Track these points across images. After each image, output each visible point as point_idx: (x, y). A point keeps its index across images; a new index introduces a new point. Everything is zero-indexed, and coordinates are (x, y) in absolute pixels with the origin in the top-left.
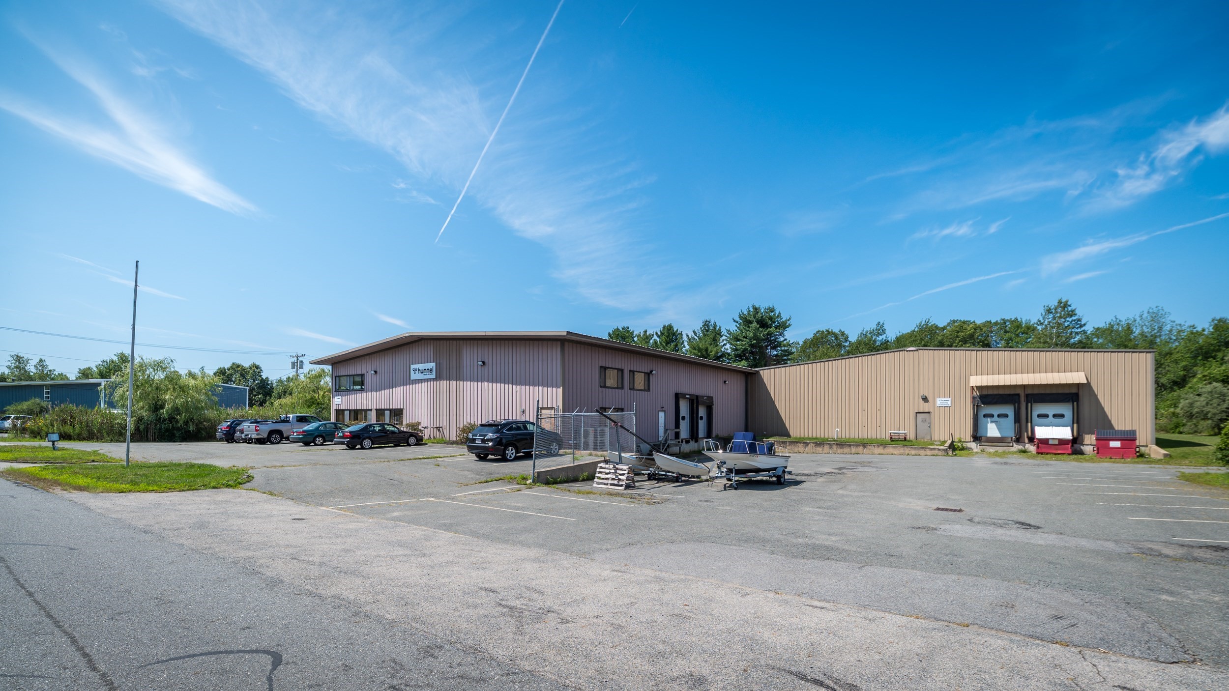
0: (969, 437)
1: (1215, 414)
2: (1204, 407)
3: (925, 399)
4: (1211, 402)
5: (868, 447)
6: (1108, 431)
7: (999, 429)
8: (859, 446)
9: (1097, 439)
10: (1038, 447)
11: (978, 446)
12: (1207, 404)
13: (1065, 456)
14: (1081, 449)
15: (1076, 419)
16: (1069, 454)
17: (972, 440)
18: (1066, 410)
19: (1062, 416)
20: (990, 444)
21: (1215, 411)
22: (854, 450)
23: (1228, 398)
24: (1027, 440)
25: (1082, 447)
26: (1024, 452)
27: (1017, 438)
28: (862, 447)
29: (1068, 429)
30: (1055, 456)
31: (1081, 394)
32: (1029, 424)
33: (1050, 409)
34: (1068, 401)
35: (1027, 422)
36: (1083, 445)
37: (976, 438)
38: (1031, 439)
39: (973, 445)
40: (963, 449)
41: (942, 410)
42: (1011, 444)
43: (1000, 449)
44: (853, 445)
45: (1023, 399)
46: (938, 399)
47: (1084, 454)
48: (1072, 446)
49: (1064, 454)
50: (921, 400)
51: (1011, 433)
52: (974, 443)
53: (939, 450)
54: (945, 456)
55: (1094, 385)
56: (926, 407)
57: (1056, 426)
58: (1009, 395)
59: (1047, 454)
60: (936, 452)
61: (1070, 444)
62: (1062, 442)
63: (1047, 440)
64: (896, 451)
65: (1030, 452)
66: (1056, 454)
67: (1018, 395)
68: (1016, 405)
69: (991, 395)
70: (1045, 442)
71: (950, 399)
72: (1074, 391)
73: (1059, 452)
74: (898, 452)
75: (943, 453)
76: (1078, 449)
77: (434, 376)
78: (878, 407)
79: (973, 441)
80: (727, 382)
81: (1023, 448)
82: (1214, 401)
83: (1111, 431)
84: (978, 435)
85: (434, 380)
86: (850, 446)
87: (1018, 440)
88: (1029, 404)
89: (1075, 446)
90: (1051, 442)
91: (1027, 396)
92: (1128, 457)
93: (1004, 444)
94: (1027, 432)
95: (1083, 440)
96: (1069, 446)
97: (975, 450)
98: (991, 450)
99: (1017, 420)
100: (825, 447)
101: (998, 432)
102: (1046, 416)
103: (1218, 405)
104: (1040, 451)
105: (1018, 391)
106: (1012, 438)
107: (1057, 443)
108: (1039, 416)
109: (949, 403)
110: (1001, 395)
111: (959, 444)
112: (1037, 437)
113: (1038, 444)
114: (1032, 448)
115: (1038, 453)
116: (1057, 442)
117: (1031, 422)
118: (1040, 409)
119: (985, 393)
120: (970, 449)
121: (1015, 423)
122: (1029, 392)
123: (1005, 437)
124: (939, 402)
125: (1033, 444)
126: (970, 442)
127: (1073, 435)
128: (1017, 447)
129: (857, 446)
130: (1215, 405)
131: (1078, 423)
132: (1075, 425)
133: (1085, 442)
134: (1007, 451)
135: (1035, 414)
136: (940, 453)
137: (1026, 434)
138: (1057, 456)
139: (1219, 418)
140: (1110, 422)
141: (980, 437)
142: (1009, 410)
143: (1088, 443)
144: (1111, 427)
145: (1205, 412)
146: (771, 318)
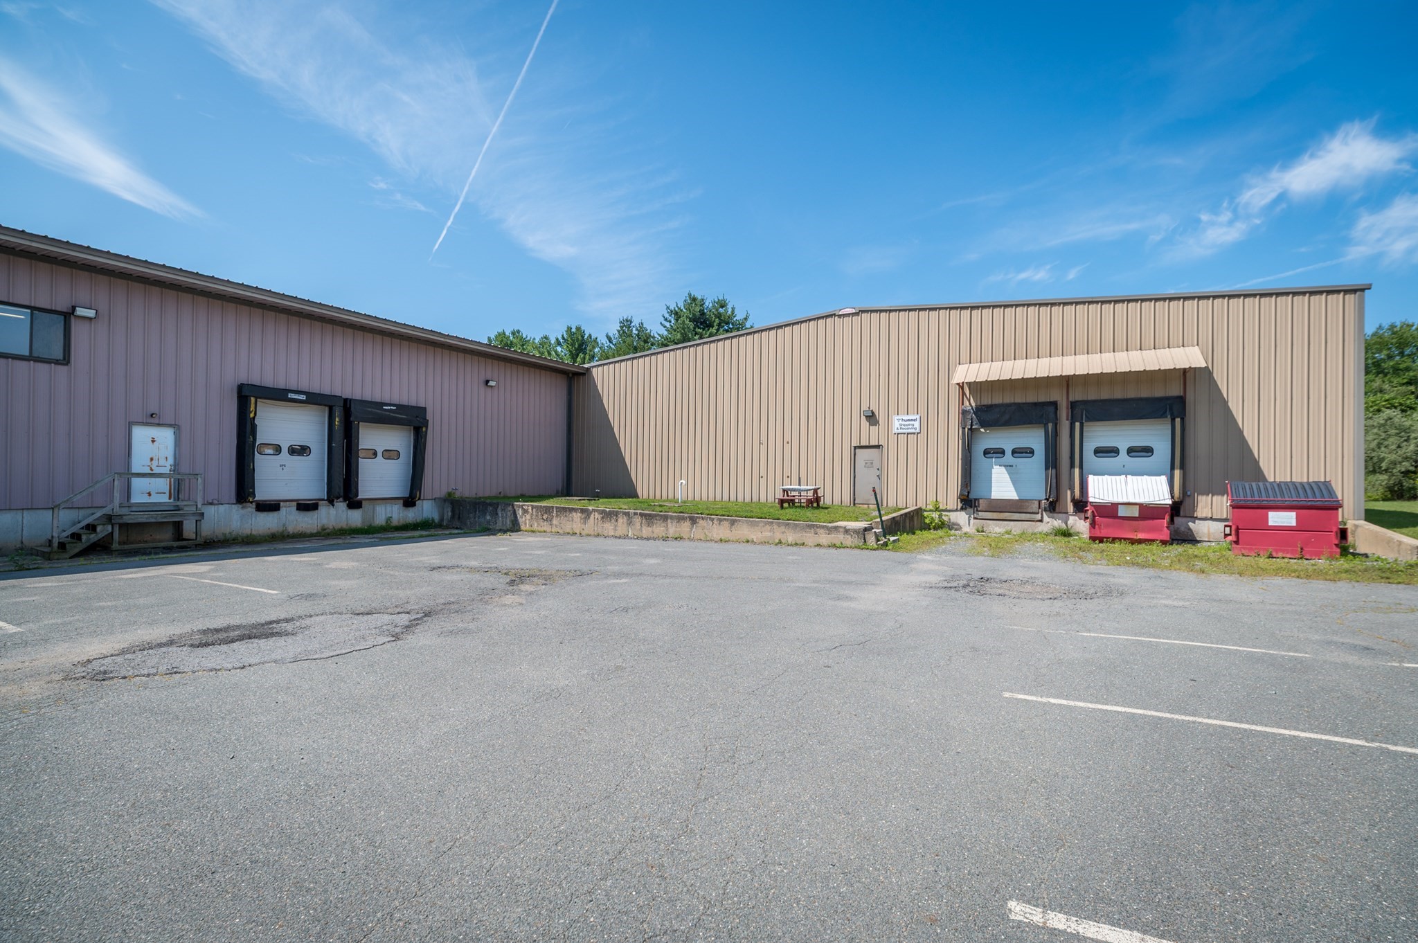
0: (953, 501)
1: (1394, 463)
2: (1373, 450)
3: (872, 418)
4: (1386, 443)
5: (701, 522)
6: (1254, 484)
7: (1014, 482)
8: (684, 519)
9: (1235, 506)
10: (1093, 525)
11: (972, 521)
12: (1379, 445)
13: (1154, 547)
14: (1190, 529)
15: (1181, 460)
16: (1164, 543)
17: (960, 505)
18: (1156, 435)
19: (1148, 451)
20: (995, 515)
21: (1393, 457)
22: (672, 528)
23: (1413, 435)
24: (1071, 508)
25: (1191, 524)
26: (1066, 534)
27: (1051, 503)
28: (688, 523)
29: (1163, 480)
30: (1130, 547)
31: (1190, 398)
32: (1077, 471)
33: (1122, 435)
34: (1163, 416)
35: (1072, 466)
36: (1194, 519)
37: (968, 502)
38: (1081, 505)
39: (961, 518)
40: (942, 525)
41: (902, 438)
42: (1039, 517)
43: (1017, 528)
44: (672, 518)
45: (1063, 413)
46: (896, 417)
47: (1199, 542)
48: (1172, 521)
49: (1151, 541)
50: (863, 418)
51: (1038, 491)
52: (963, 513)
53: (847, 531)
54: (858, 547)
55: (1219, 377)
56: (871, 435)
57: (1133, 475)
58: (1036, 404)
59: (1114, 540)
60: (839, 538)
61: (1167, 518)
62: (1148, 512)
63: (1115, 506)
64: (755, 535)
65: (1078, 534)
66: (1133, 542)
67: (1054, 404)
68: (1050, 425)
69: (996, 406)
70: (1108, 511)
71: (918, 417)
72: (1174, 391)
73: (1140, 536)
74: (759, 535)
75: (857, 541)
76: (1182, 529)
78: (787, 438)
79: (962, 509)
80: (491, 383)
81: (1064, 526)
82: (1391, 440)
83: (1261, 484)
84: (972, 496)
86: (665, 518)
87: (1053, 507)
88: (1077, 424)
89: (1177, 520)
90: (1122, 512)
91: (1073, 405)
92: (1318, 555)
93: (1023, 516)
94: (1072, 489)
95: (1194, 509)
96: (1165, 522)
97: (966, 529)
98: (996, 528)
99: (1052, 461)
100: (620, 520)
101: (1013, 489)
102: (1113, 451)
103: (1399, 447)
104: (1098, 535)
105: (1057, 395)
106: (1040, 502)
107: (1137, 515)
108: (1099, 451)
109: (917, 424)
110: (1018, 405)
111: (935, 515)
112: (1091, 500)
113: (1094, 516)
114: (1080, 525)
115: (1093, 539)
116: (1135, 512)
117: (1081, 467)
118: (1100, 435)
119: (986, 401)
120: (952, 526)
121: (1047, 468)
122: (1078, 395)
123: (1027, 500)
124: (897, 423)
125: (1082, 515)
126: (956, 510)
127: (1172, 497)
128: (1051, 523)
129: (680, 519)
130: (1394, 447)
131: (1183, 467)
132: (1177, 473)
133: (1199, 514)
134: (1030, 531)
135: (1089, 447)
136: (848, 540)
137: (1069, 492)
138: (1135, 547)
139: (1403, 470)
140: (1256, 463)
141: (975, 500)
142: (1034, 438)
143: (1204, 515)
144: (1259, 475)
145: (1375, 460)
146: (719, 316)
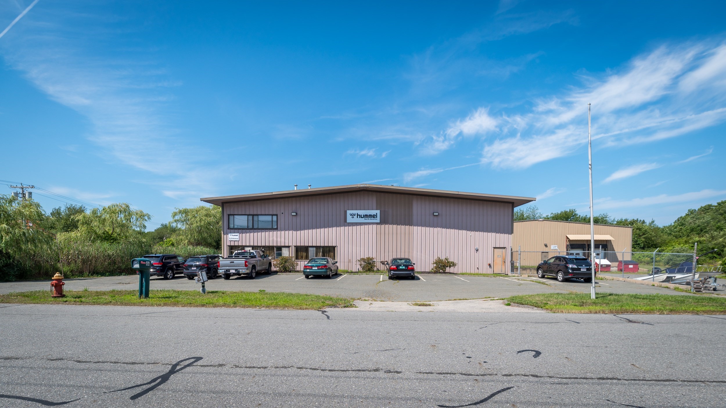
15: (606, 256)
31: (607, 244)
41: (553, 251)
45: (587, 246)
46: (552, 246)
49: (608, 271)
50: (544, 246)
56: (546, 249)
61: (610, 267)
62: (607, 266)
68: (583, 249)
77: (378, 220)
85: (377, 224)
105: (585, 243)
109: (557, 247)
110: (578, 244)
116: (605, 266)
119: (572, 243)
124: (552, 247)
142: (580, 252)
143: (613, 266)
